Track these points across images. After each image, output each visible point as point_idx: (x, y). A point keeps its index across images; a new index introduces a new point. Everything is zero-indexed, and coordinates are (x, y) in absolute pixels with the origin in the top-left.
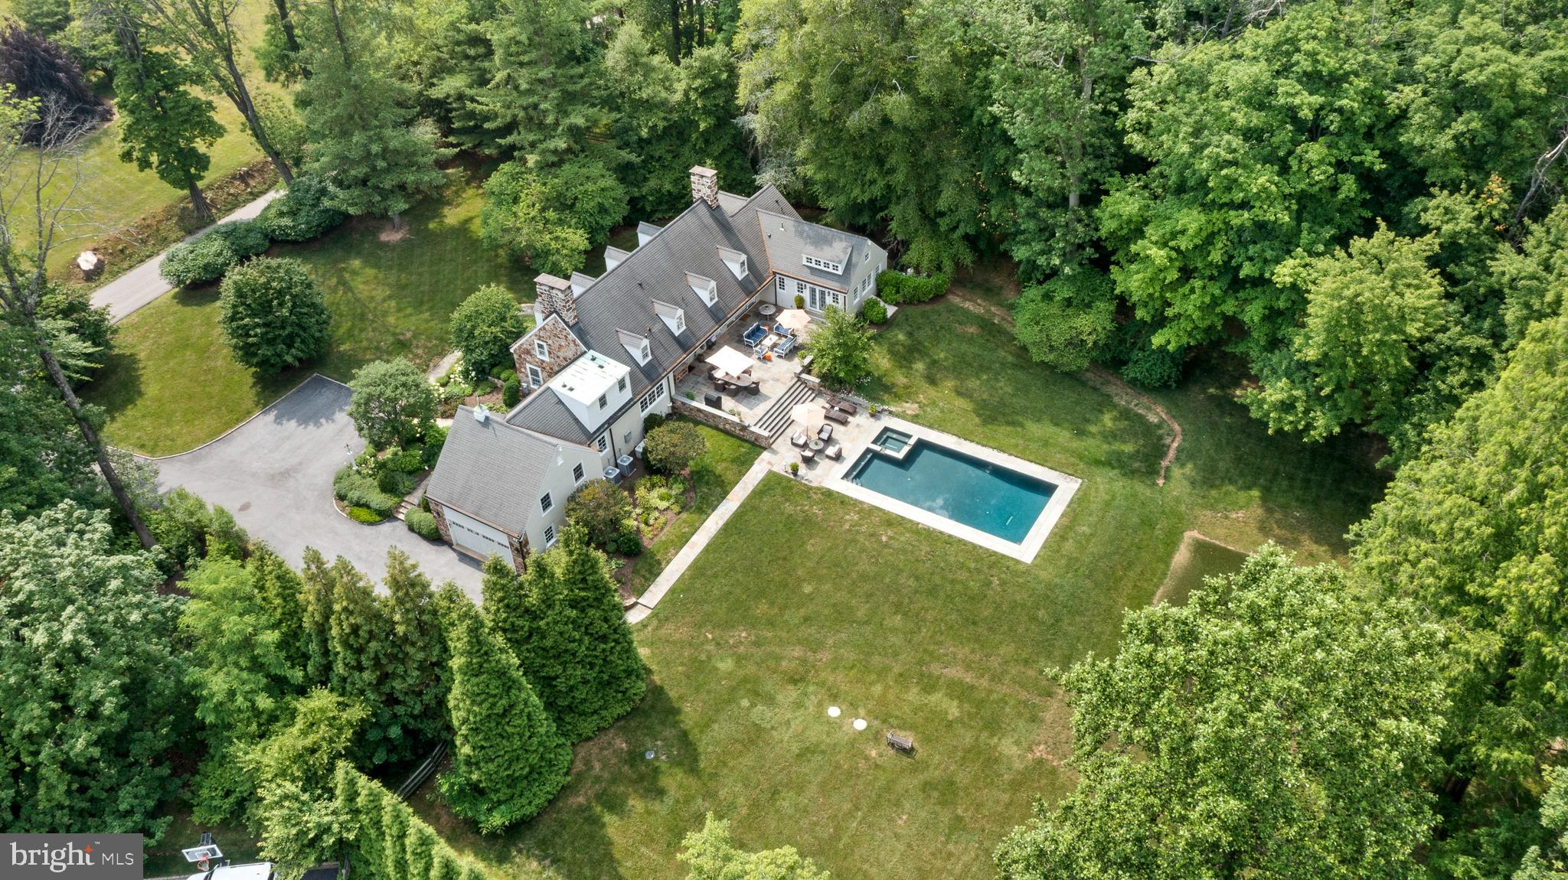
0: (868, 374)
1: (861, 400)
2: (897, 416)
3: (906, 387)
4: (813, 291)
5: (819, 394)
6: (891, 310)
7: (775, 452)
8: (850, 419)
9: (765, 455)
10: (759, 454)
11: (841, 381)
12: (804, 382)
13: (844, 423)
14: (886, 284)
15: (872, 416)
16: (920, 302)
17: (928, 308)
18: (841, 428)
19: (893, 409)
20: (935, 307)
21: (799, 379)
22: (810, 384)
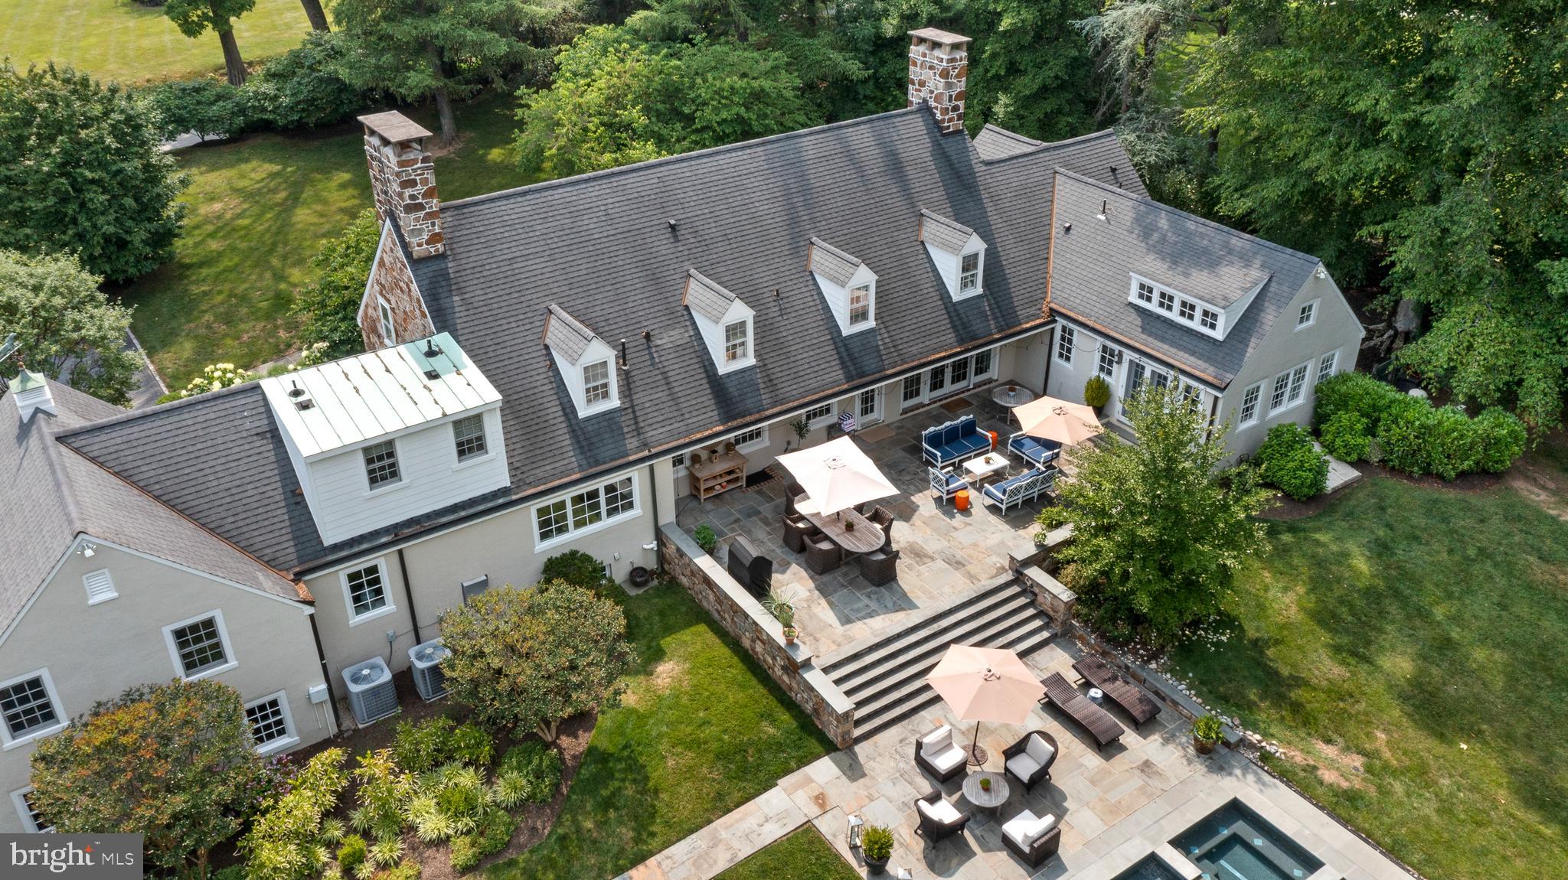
0: (1227, 621)
1: (1181, 690)
2: (1286, 775)
3: (1337, 693)
4: (1136, 371)
5: (1063, 637)
6: (1339, 475)
7: (854, 771)
8: (1129, 737)
9: (824, 770)
10: (804, 761)
11: (1137, 620)
12: (1031, 591)
13: (1106, 746)
14: (1343, 403)
15: (1204, 750)
16: (1428, 473)
17: (1451, 494)
18: (1092, 760)
19: (1274, 747)
20: (1474, 498)
21: (1019, 578)
22: (1045, 601)
